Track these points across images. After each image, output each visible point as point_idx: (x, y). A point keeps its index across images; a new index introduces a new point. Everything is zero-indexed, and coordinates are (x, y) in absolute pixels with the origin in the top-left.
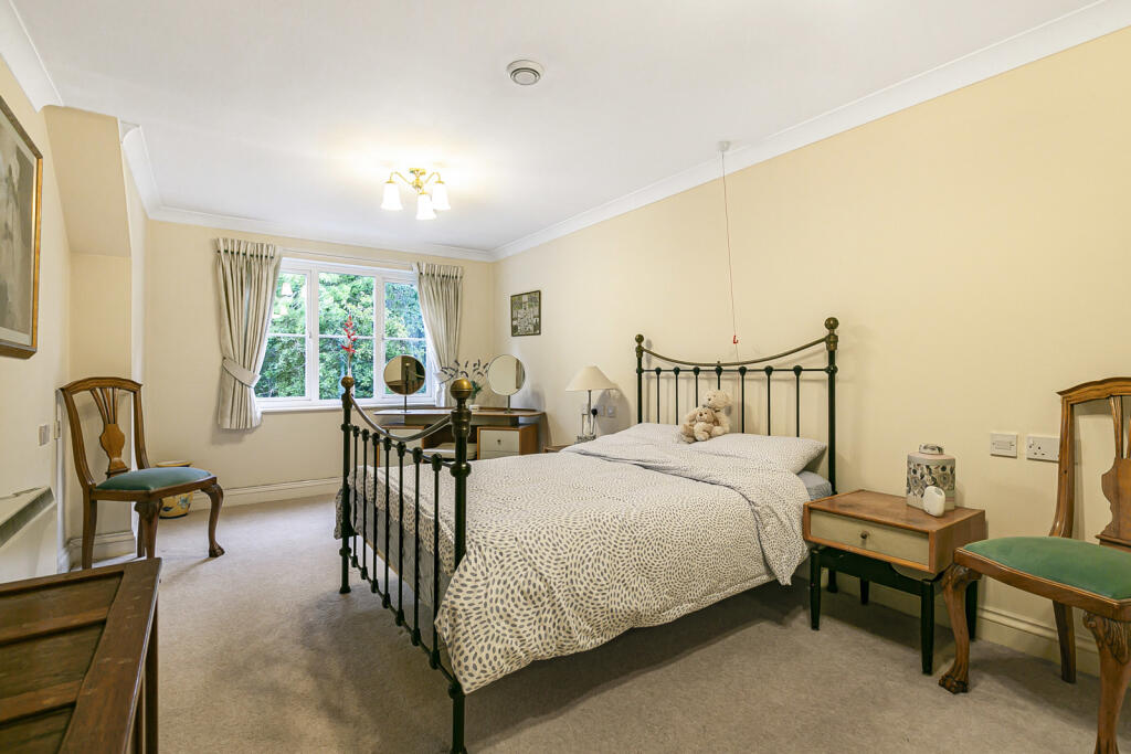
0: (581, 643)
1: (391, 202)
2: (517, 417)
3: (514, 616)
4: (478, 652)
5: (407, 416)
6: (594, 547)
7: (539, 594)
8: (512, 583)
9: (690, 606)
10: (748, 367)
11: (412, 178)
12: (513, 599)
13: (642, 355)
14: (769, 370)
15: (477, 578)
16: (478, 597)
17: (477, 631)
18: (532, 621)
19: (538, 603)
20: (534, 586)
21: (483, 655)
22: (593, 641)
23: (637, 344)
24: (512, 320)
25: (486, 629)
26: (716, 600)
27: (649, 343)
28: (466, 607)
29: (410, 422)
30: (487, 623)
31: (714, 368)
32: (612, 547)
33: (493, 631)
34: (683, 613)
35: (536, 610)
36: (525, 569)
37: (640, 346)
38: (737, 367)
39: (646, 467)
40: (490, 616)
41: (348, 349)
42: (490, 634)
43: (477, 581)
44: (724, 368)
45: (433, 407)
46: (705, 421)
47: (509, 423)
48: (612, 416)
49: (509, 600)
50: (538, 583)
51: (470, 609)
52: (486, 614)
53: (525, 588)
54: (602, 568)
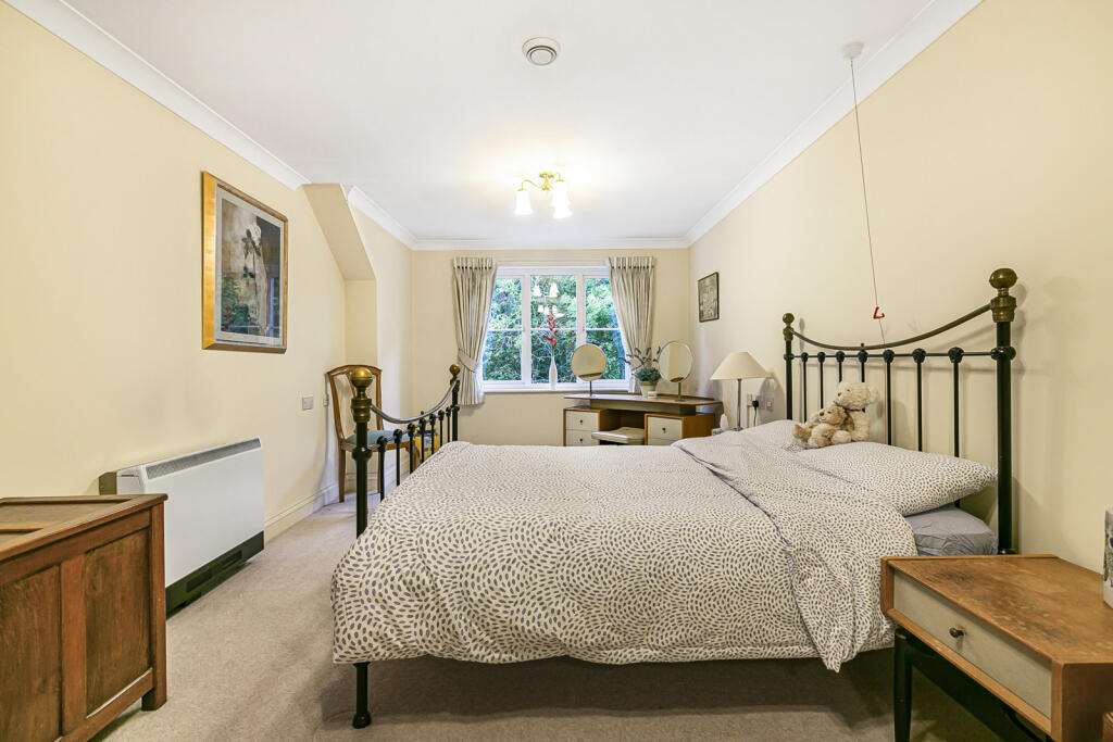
0: (475, 653)
1: (523, 208)
2: (694, 407)
3: (391, 603)
4: (349, 628)
5: (592, 400)
6: (506, 553)
7: (423, 588)
8: (394, 571)
9: (650, 652)
10: (896, 350)
11: (542, 181)
12: (392, 587)
13: (792, 338)
14: (920, 356)
15: (361, 557)
16: (356, 576)
17: (350, 608)
18: (414, 614)
19: (422, 597)
20: (418, 578)
21: (352, 632)
22: (497, 656)
23: (785, 326)
24: (700, 305)
25: (359, 609)
26: (702, 657)
27: (802, 324)
28: (344, 582)
29: (594, 405)
30: (360, 603)
31: (856, 353)
32: (530, 557)
33: (365, 612)
34: (639, 660)
35: (420, 604)
36: (414, 560)
37: (789, 327)
38: (881, 351)
39: (716, 474)
40: (364, 597)
41: (551, 340)
42: (362, 615)
43: (359, 560)
44: (869, 352)
45: (625, 393)
46: (828, 422)
47: (679, 412)
48: (770, 409)
49: (388, 587)
50: (423, 576)
51: (347, 586)
52: (360, 593)
53: (408, 579)
54: (511, 578)
